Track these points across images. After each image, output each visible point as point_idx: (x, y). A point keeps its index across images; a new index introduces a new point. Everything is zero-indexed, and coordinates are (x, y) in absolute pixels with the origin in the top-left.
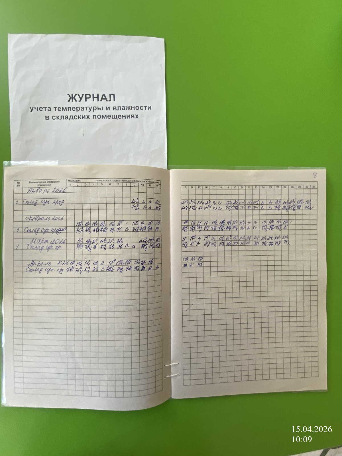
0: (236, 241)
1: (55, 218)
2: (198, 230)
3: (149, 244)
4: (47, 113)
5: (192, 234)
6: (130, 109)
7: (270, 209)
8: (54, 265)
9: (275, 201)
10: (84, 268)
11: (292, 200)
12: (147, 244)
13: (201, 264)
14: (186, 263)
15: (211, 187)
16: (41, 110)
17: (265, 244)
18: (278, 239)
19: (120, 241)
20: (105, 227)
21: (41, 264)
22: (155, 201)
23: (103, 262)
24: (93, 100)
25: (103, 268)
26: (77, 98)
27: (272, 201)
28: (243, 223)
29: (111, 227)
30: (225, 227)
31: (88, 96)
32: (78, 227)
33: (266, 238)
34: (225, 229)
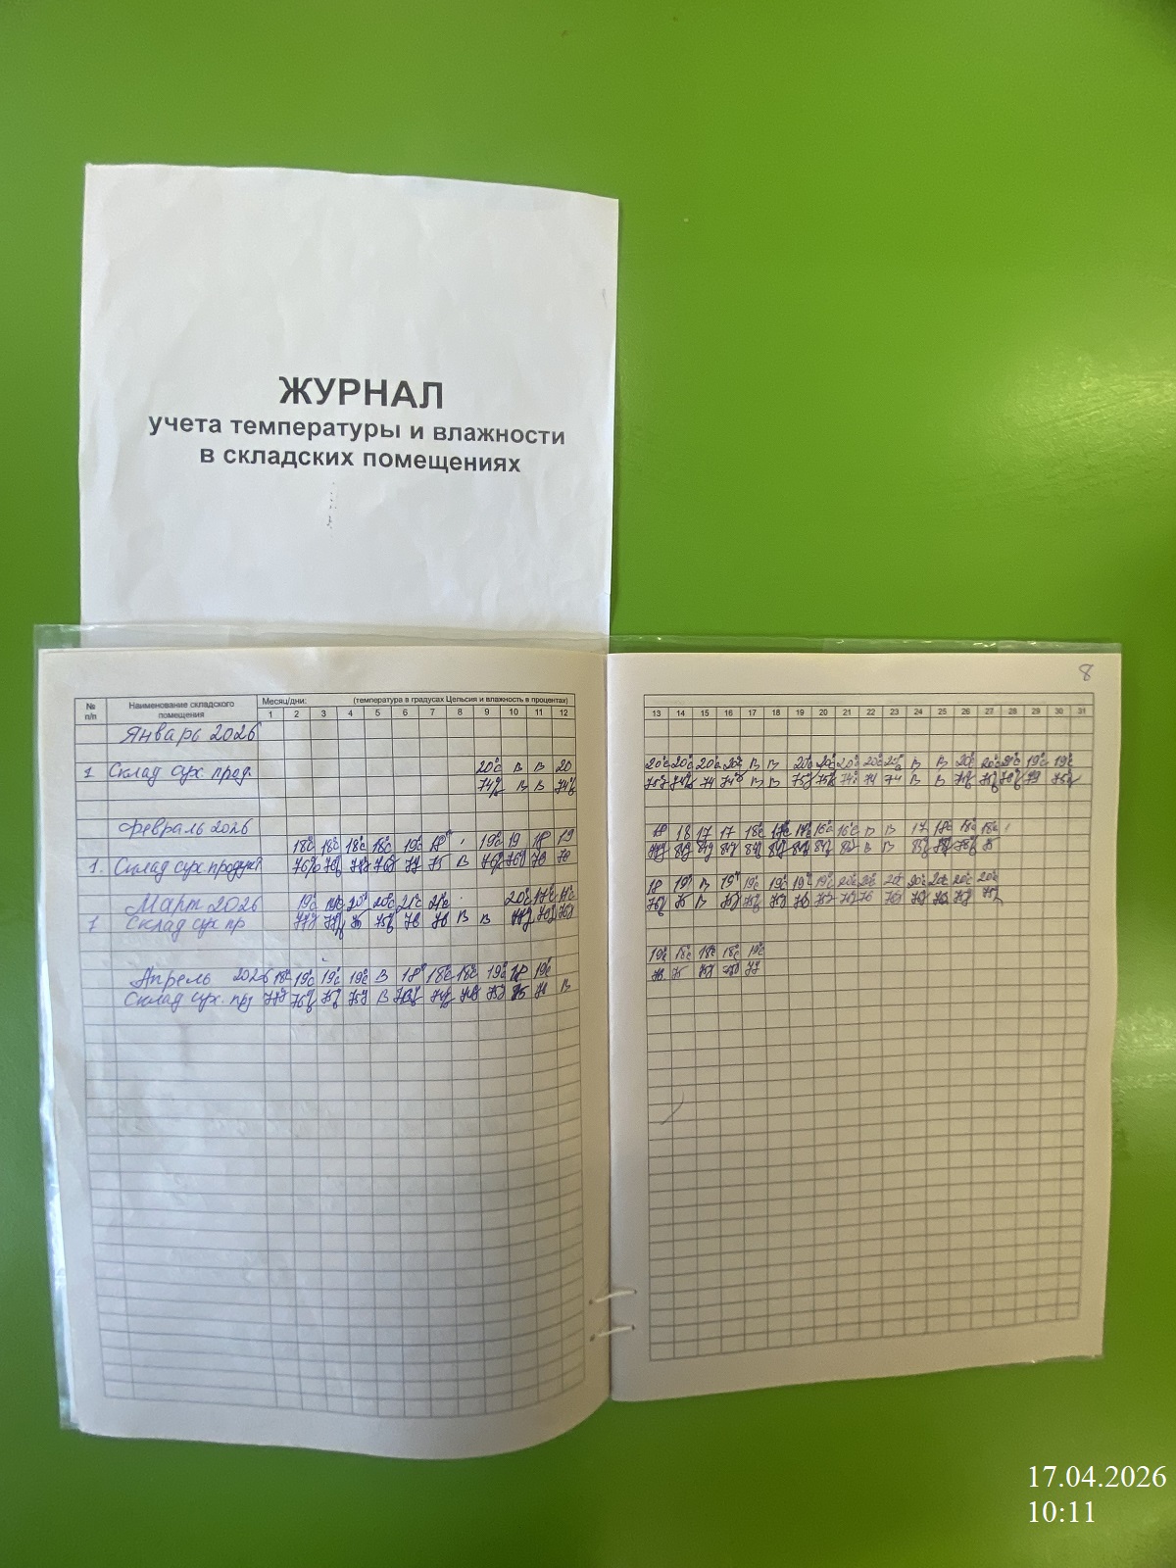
0: (826, 892)
1: (222, 824)
2: (702, 854)
3: (536, 910)
4: (207, 439)
5: (681, 868)
6: (492, 440)
7: (939, 783)
8: (221, 984)
9: (958, 757)
10: (321, 993)
11: (1012, 754)
12: (530, 911)
13: (708, 969)
14: (662, 966)
15: (745, 713)
16: (187, 427)
17: (922, 898)
18: (964, 884)
19: (442, 902)
20: (389, 856)
21: (177, 979)
22: (558, 763)
23: (384, 973)
24: (368, 402)
25: (384, 993)
26: (312, 390)
27: (947, 757)
28: (849, 830)
29: (409, 856)
30: (791, 843)
31: (349, 387)
32: (299, 857)
33: (925, 879)
34: (791, 852)
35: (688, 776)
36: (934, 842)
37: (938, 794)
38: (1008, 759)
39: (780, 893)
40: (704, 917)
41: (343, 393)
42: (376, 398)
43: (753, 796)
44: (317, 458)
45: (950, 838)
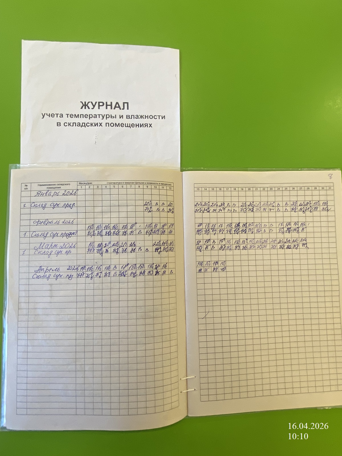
0: (252, 245)
1: (66, 221)
2: (213, 233)
3: (162, 248)
4: (59, 120)
5: (207, 237)
7: (286, 211)
8: (63, 271)
9: (292, 203)
10: (95, 273)
11: (309, 202)
13: (216, 269)
14: (201, 268)
15: (225, 189)
17: (283, 247)
18: (296, 242)
20: (117, 230)
21: (49, 270)
22: (169, 204)
23: (115, 267)
24: (107, 108)
25: (116, 273)
26: (90, 105)
27: (288, 203)
29: (123, 230)
30: (241, 230)
31: (101, 104)
32: (89, 231)
33: (283, 241)
35: (208, 209)
36: (285, 229)
37: (286, 214)
38: (308, 203)
39: (238, 245)
40: (214, 253)
41: (99, 106)
42: (109, 107)
43: (229, 215)
44: (91, 125)
45: (290, 228)
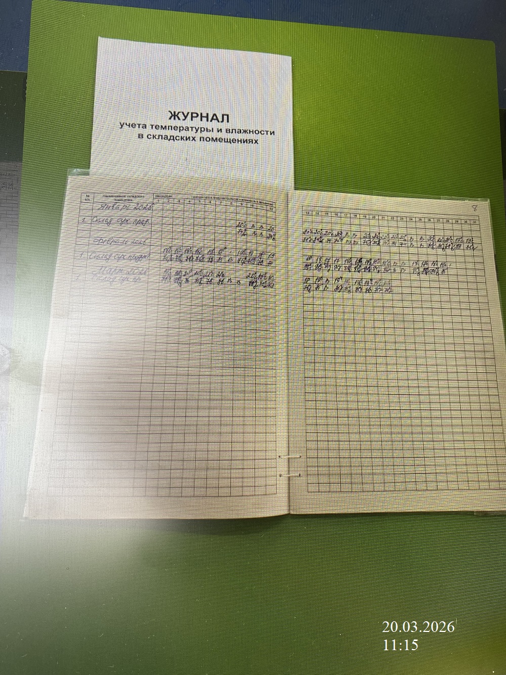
0: (378, 287)
1: (136, 240)
2: (326, 269)
3: (259, 281)
4: (141, 131)
5: (319, 274)
6: (248, 133)
7: (421, 247)
9: (428, 237)
12: (256, 282)
15: (343, 215)
16: (133, 126)
19: (221, 275)
20: (201, 255)
24: (201, 120)
26: (181, 115)
27: (424, 237)
28: (387, 263)
29: (209, 256)
30: (363, 267)
31: (194, 115)
32: (165, 254)
34: (363, 270)
35: (321, 238)
36: (421, 269)
37: (421, 251)
38: (448, 239)
39: (359, 286)
40: (328, 294)
41: (192, 117)
42: (204, 119)
43: (348, 247)
44: (182, 138)
45: (428, 268)
